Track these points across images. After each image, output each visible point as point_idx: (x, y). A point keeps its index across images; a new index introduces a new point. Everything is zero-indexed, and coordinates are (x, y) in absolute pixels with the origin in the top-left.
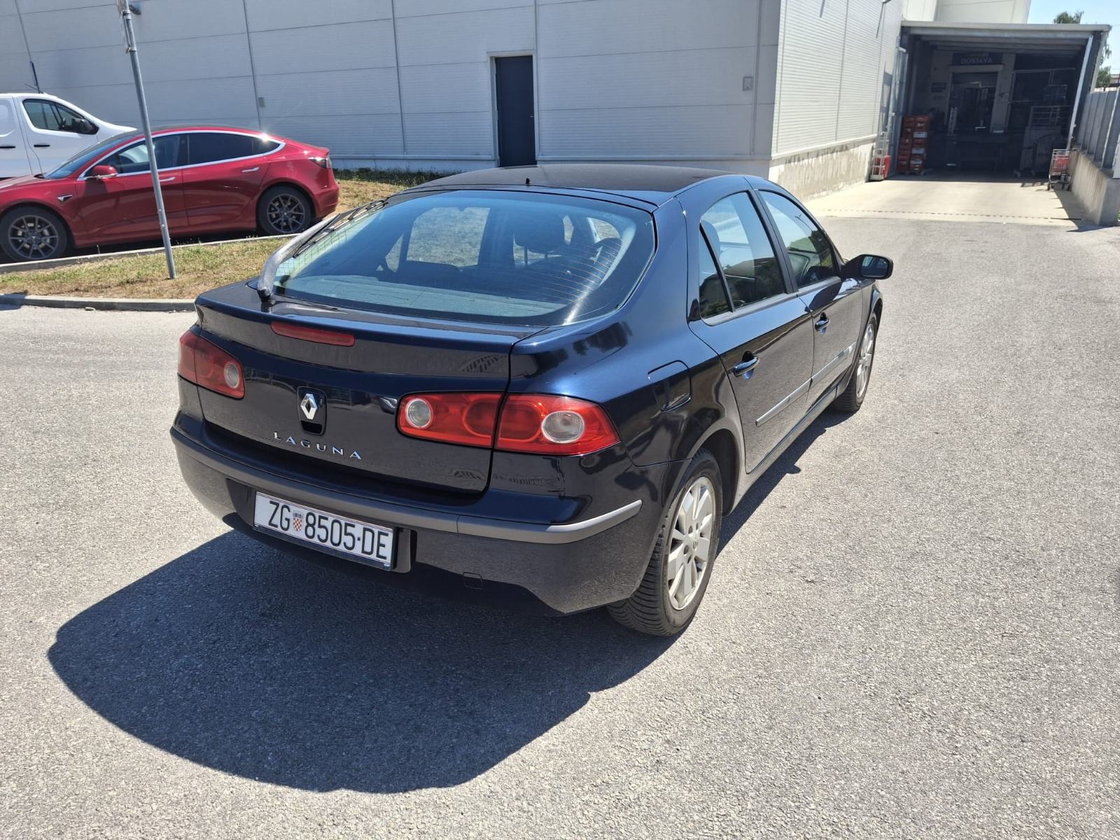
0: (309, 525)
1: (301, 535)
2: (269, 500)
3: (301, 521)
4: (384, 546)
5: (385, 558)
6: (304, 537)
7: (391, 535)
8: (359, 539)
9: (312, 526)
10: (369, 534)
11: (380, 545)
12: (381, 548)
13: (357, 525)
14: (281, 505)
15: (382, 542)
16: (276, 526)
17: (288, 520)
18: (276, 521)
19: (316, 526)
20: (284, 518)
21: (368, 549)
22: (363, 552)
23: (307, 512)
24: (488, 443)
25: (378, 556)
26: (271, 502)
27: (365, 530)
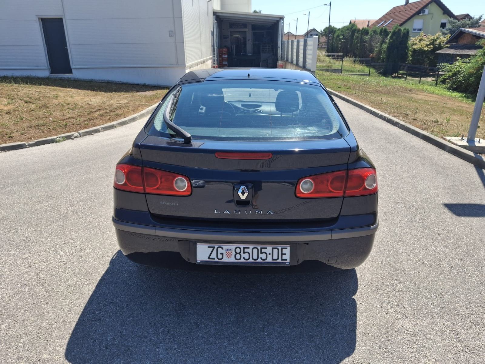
0: (236, 253)
1: (232, 259)
2: (207, 246)
3: (231, 253)
4: (285, 254)
5: (286, 260)
6: (234, 260)
7: (289, 248)
8: (270, 254)
9: (239, 253)
10: (275, 251)
11: (282, 254)
12: (283, 255)
13: (267, 247)
14: (216, 247)
15: (283, 252)
16: (214, 259)
17: (222, 254)
18: (214, 255)
19: (242, 253)
20: (219, 254)
21: (275, 257)
22: (273, 259)
23: (234, 247)
24: (342, 195)
25: (282, 259)
26: (209, 247)
27: (273, 249)
